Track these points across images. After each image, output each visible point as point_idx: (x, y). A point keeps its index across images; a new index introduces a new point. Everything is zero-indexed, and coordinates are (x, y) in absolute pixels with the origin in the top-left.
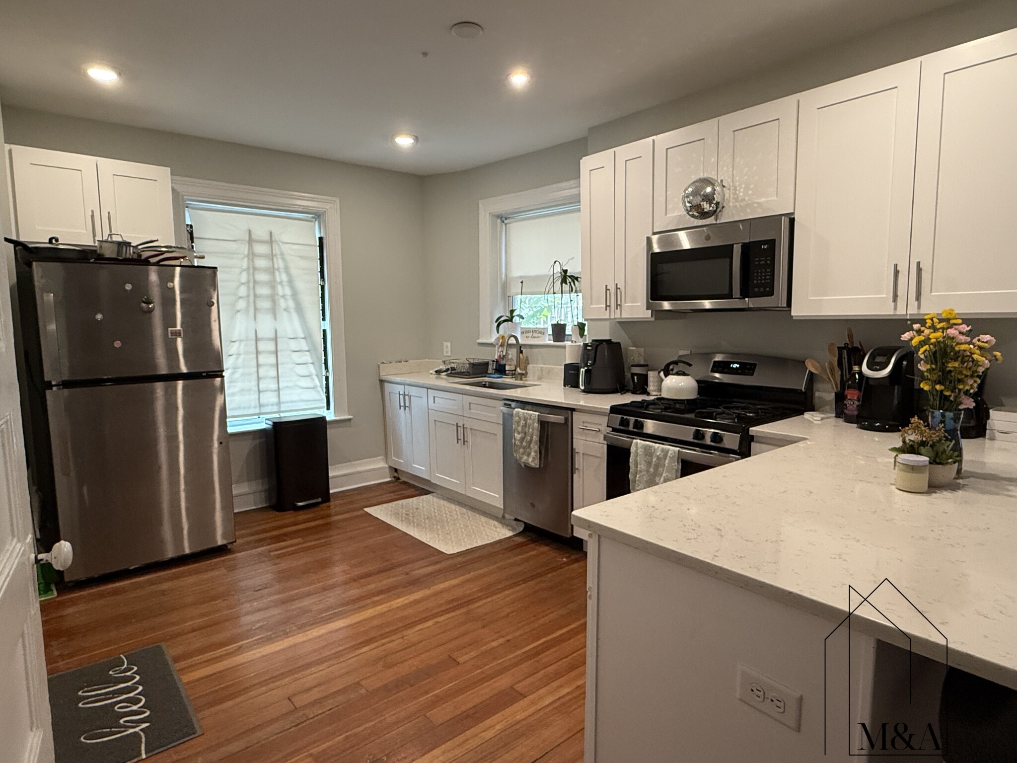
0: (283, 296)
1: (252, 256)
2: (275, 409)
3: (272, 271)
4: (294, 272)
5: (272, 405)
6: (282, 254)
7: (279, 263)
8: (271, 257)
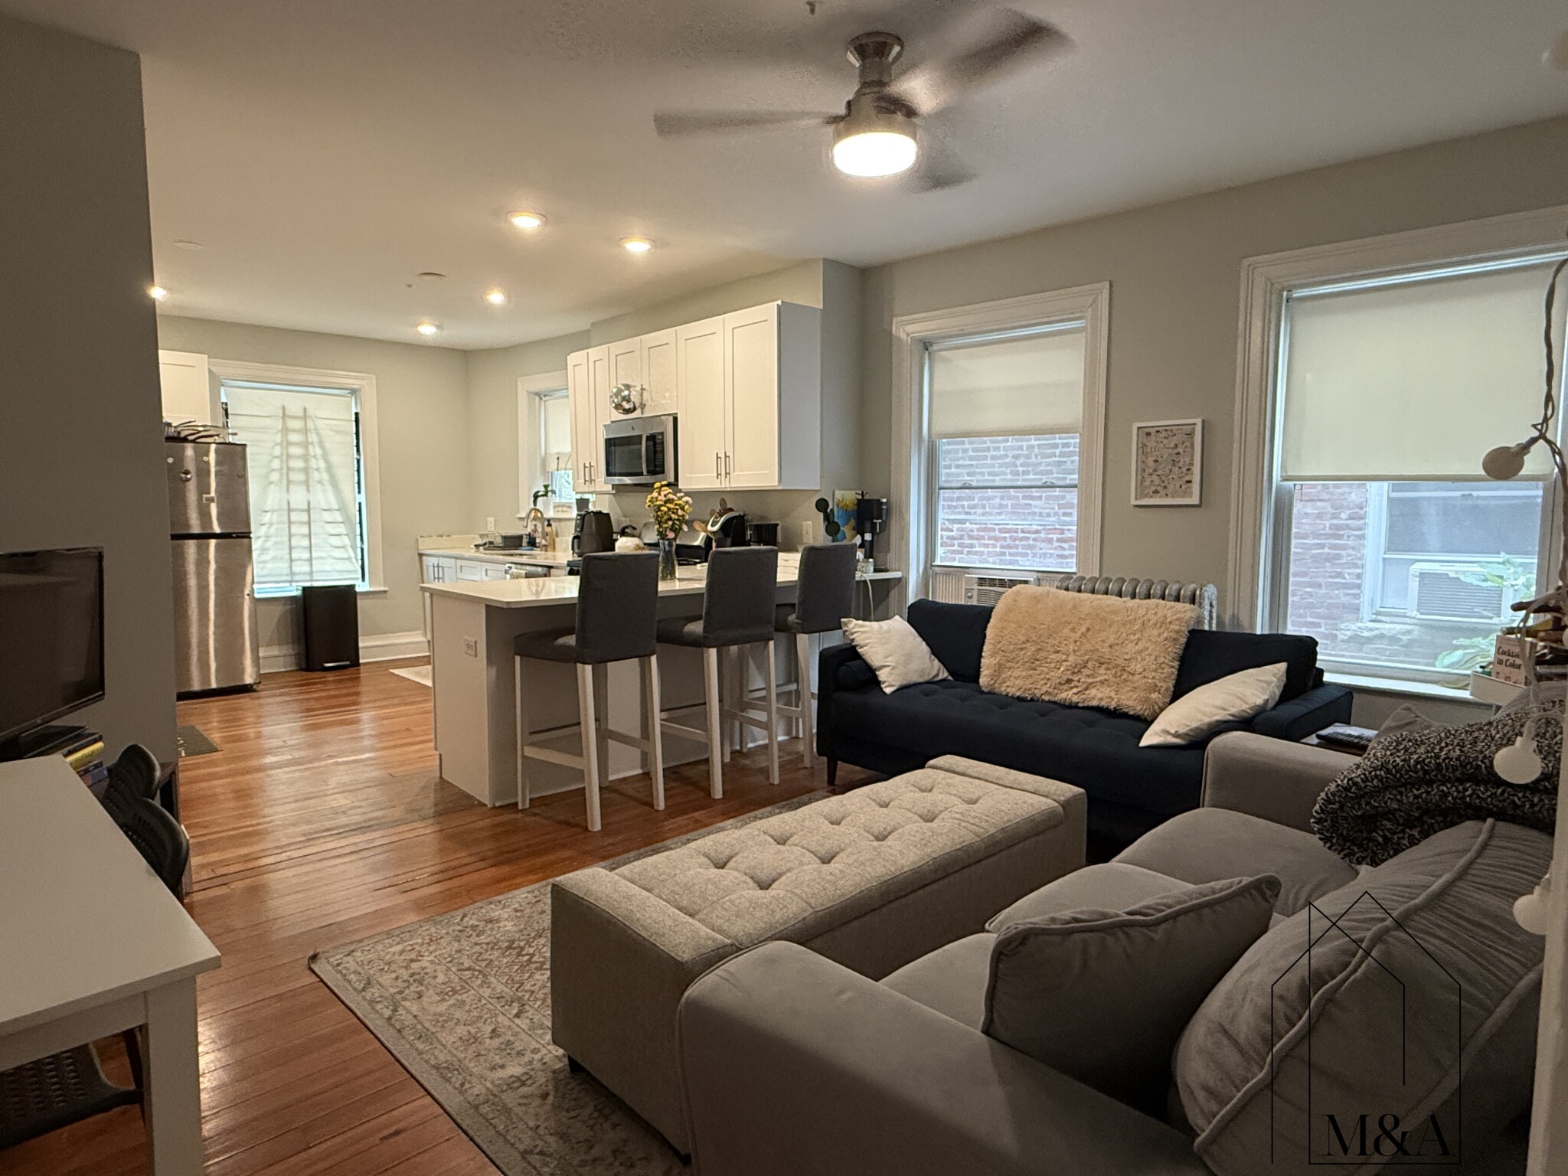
0: (318, 469)
1: (285, 430)
2: (307, 577)
3: (305, 445)
4: (328, 446)
5: (304, 574)
6: (316, 429)
7: (313, 437)
8: (305, 431)
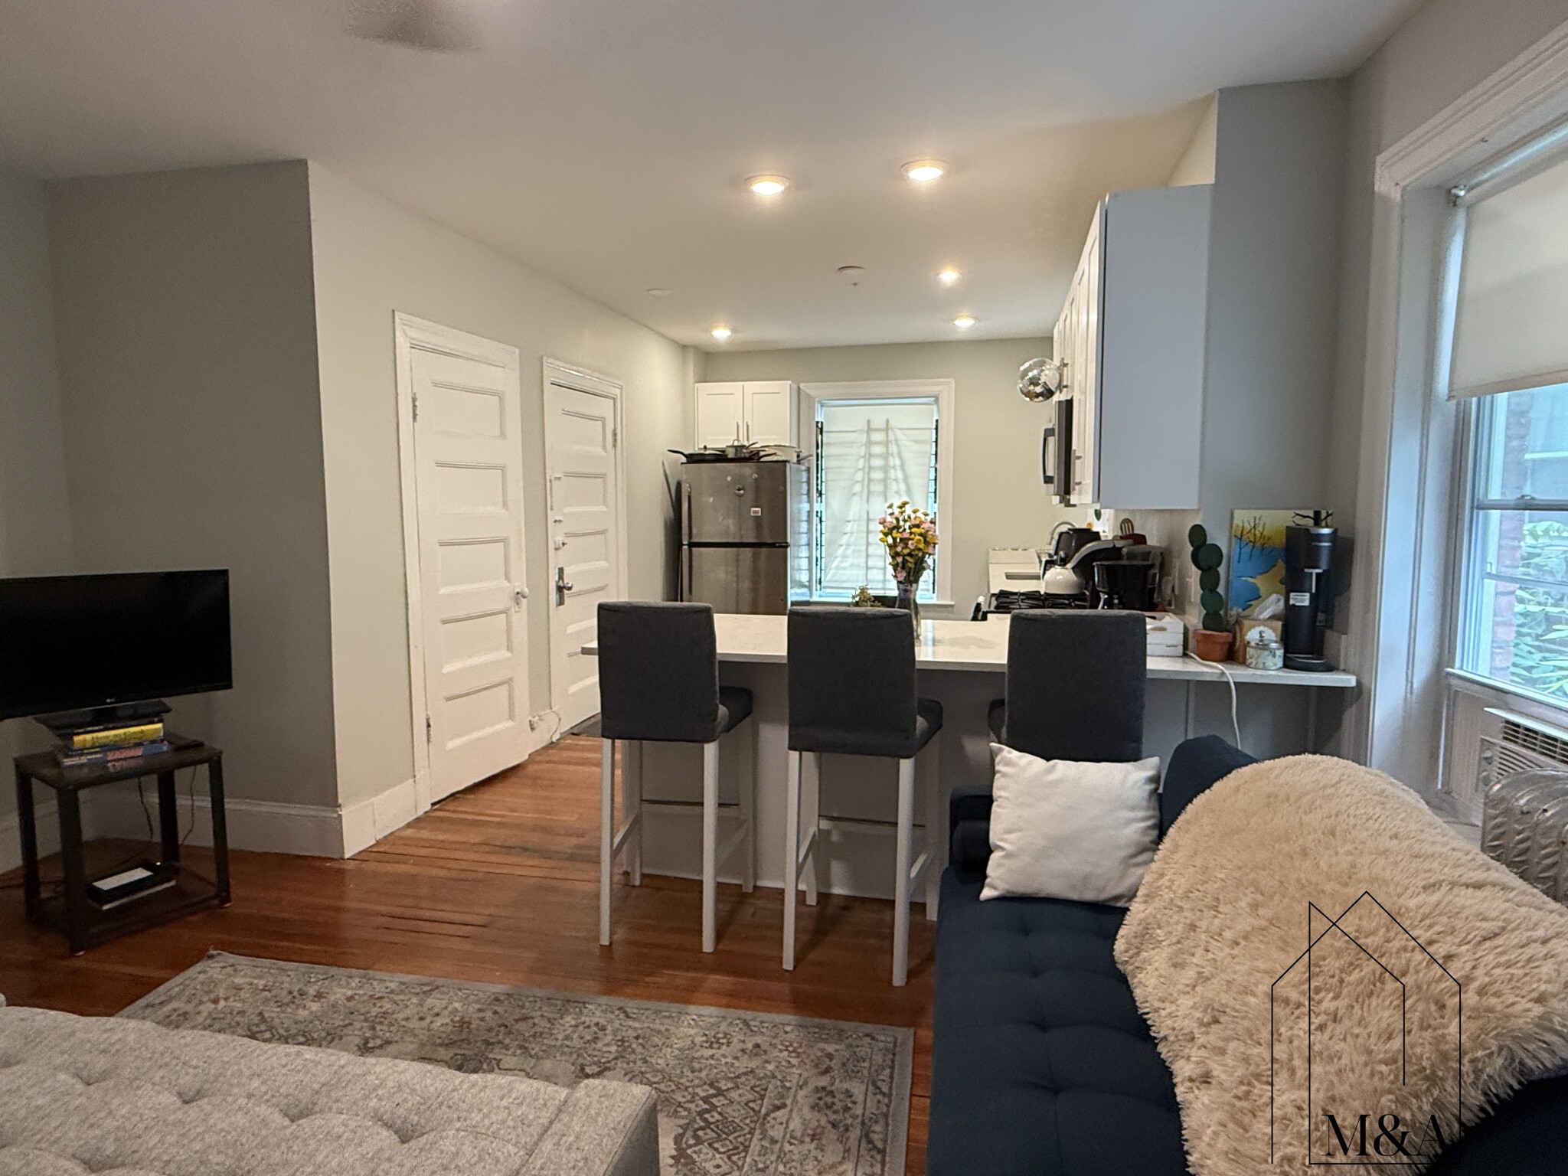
0: (896, 480)
1: (870, 443)
2: (880, 586)
3: (886, 456)
4: (906, 456)
5: (878, 581)
6: (896, 440)
7: (893, 448)
8: (887, 443)
